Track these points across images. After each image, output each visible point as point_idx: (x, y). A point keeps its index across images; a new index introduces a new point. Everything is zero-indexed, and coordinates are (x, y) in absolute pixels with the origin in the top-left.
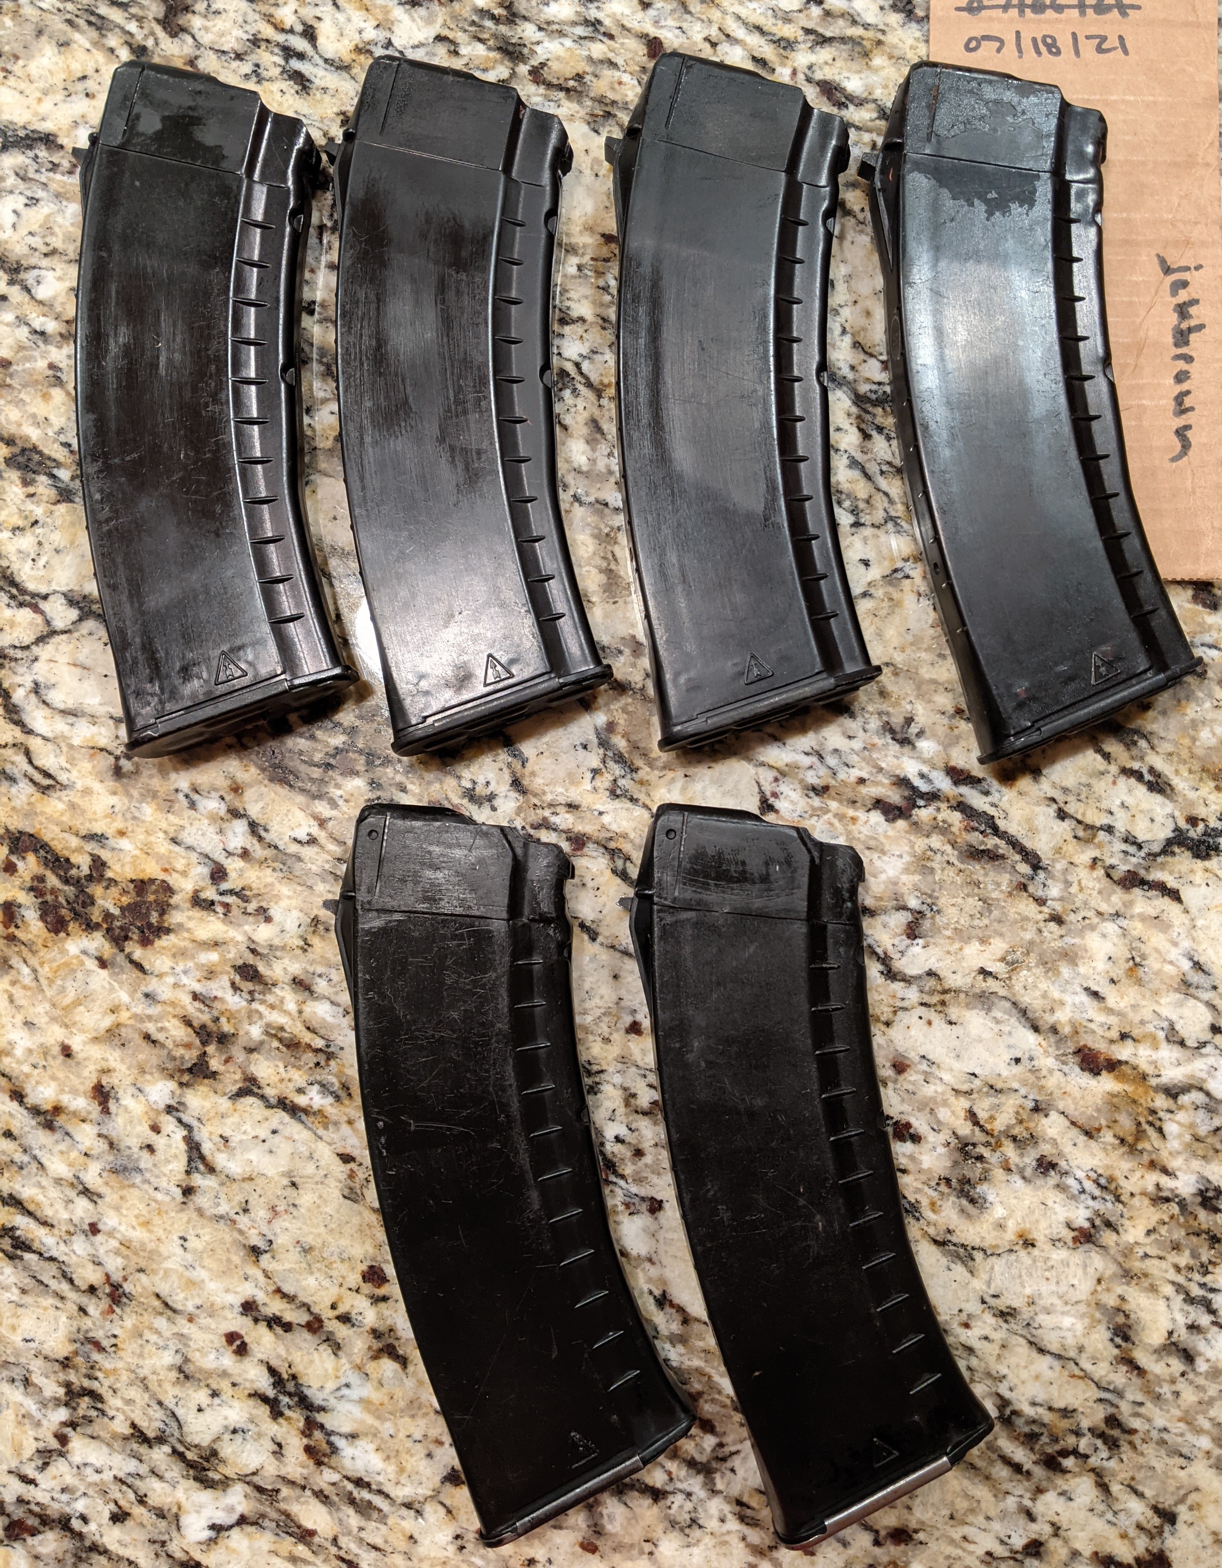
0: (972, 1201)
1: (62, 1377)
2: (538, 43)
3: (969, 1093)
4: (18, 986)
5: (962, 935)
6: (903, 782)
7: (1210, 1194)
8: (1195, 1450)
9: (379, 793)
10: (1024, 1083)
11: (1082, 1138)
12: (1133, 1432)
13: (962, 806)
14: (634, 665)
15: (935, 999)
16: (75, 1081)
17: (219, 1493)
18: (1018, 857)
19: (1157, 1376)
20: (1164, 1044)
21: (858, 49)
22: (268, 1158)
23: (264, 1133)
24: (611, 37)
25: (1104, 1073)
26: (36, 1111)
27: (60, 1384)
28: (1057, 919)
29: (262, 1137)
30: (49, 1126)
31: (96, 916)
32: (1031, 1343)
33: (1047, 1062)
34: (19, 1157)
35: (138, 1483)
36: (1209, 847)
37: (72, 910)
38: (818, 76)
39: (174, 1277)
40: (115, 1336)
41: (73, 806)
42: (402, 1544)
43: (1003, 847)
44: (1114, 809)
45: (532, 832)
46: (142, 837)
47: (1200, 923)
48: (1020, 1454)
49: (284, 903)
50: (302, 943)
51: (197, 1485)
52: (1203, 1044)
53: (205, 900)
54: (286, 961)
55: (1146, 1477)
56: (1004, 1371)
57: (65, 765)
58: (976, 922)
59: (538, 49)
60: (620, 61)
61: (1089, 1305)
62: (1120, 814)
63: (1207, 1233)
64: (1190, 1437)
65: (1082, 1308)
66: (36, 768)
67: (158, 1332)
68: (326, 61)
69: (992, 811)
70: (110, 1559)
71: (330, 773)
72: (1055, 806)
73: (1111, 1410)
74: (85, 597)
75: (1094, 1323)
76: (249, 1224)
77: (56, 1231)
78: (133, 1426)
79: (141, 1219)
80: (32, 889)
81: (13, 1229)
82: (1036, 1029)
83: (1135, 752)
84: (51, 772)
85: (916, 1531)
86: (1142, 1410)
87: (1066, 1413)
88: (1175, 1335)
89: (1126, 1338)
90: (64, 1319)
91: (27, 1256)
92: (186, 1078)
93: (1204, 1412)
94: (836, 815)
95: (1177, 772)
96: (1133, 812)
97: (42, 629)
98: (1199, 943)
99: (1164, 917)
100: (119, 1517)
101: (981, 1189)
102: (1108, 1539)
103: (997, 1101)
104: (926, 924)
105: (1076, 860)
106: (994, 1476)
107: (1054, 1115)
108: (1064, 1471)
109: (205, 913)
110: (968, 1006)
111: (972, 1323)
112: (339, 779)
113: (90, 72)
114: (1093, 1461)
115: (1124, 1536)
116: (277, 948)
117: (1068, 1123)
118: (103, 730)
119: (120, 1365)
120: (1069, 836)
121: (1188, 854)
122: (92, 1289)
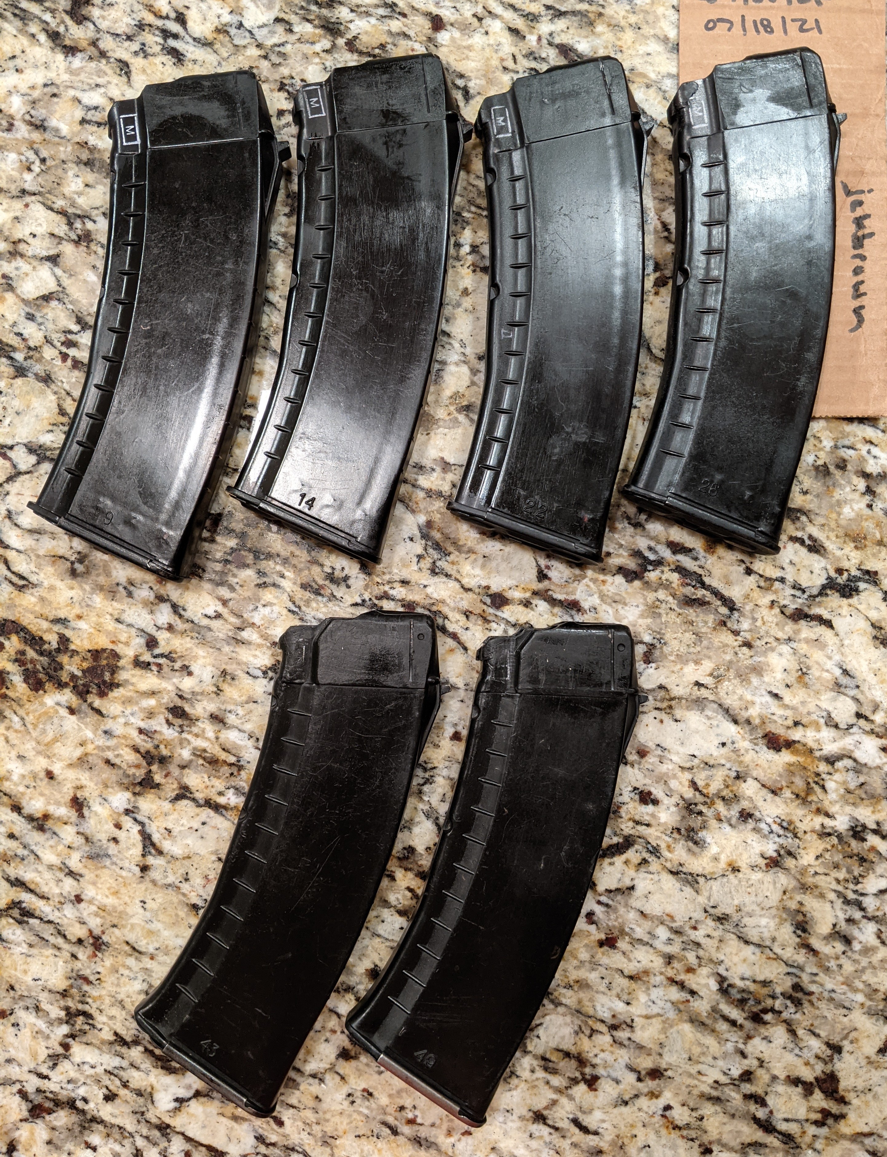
0: (696, 843)
1: (62, 1003)
2: (351, 21)
3: (691, 769)
4: (11, 730)
5: (682, 659)
6: (637, 554)
7: (859, 829)
8: (854, 1004)
9: (265, 579)
10: (729, 760)
11: (770, 796)
12: (811, 993)
13: (680, 569)
14: (444, 479)
15: (665, 705)
16: (58, 796)
17: (180, 1077)
18: (719, 603)
19: (825, 955)
20: (824, 728)
21: (585, 20)
22: (200, 842)
23: (196, 825)
24: (405, 15)
25: (783, 749)
26: (30, 819)
27: (62, 1009)
28: (748, 645)
29: (195, 827)
30: (41, 828)
31: (65, 677)
32: (739, 937)
33: (744, 744)
34: (21, 852)
35: (122, 1073)
36: (851, 589)
37: (47, 674)
38: (557, 40)
39: (138, 929)
40: (99, 973)
41: (42, 599)
42: (311, 1103)
43: (708, 596)
44: (785, 566)
45: (376, 602)
46: (94, 619)
47: (846, 642)
48: (735, 1014)
49: (201, 661)
50: (215, 689)
51: (162, 1072)
52: (851, 726)
53: (143, 662)
54: (205, 703)
55: (821, 1024)
56: (722, 957)
57: (34, 569)
58: (692, 650)
59: (351, 26)
60: (412, 33)
61: (778, 909)
62: (789, 568)
63: (858, 856)
64: (850, 995)
65: (774, 911)
66: (13, 573)
67: (129, 968)
68: (195, 39)
69: (700, 571)
70: (105, 1126)
71: (228, 566)
72: (744, 566)
73: (795, 980)
74: (40, 446)
75: (782, 921)
76: (190, 889)
77: (51, 902)
78: (116, 1034)
79: (112, 890)
80: (16, 660)
81: (20, 902)
82: (736, 722)
83: (798, 524)
84: (25, 575)
85: (666, 1070)
86: (817, 979)
87: (765, 983)
88: (838, 927)
89: (804, 931)
90: (61, 963)
91: (32, 921)
92: (138, 789)
93: (859, 977)
94: (591, 580)
95: (828, 537)
96: (798, 567)
97: (10, 471)
98: (846, 656)
99: (822, 639)
100: (110, 1097)
101: (702, 834)
102: (796, 1067)
103: (710, 773)
104: (657, 653)
105: (759, 603)
106: (718, 1029)
107: (750, 781)
108: (765, 1023)
109: (144, 671)
110: (688, 708)
111: (699, 927)
112: (235, 570)
113: (18, 53)
114: (785, 1015)
115: (807, 1064)
116: (198, 694)
117: (759, 786)
118: (61, 543)
119: (104, 992)
120: (754, 586)
121: (837, 595)
122: (80, 941)
